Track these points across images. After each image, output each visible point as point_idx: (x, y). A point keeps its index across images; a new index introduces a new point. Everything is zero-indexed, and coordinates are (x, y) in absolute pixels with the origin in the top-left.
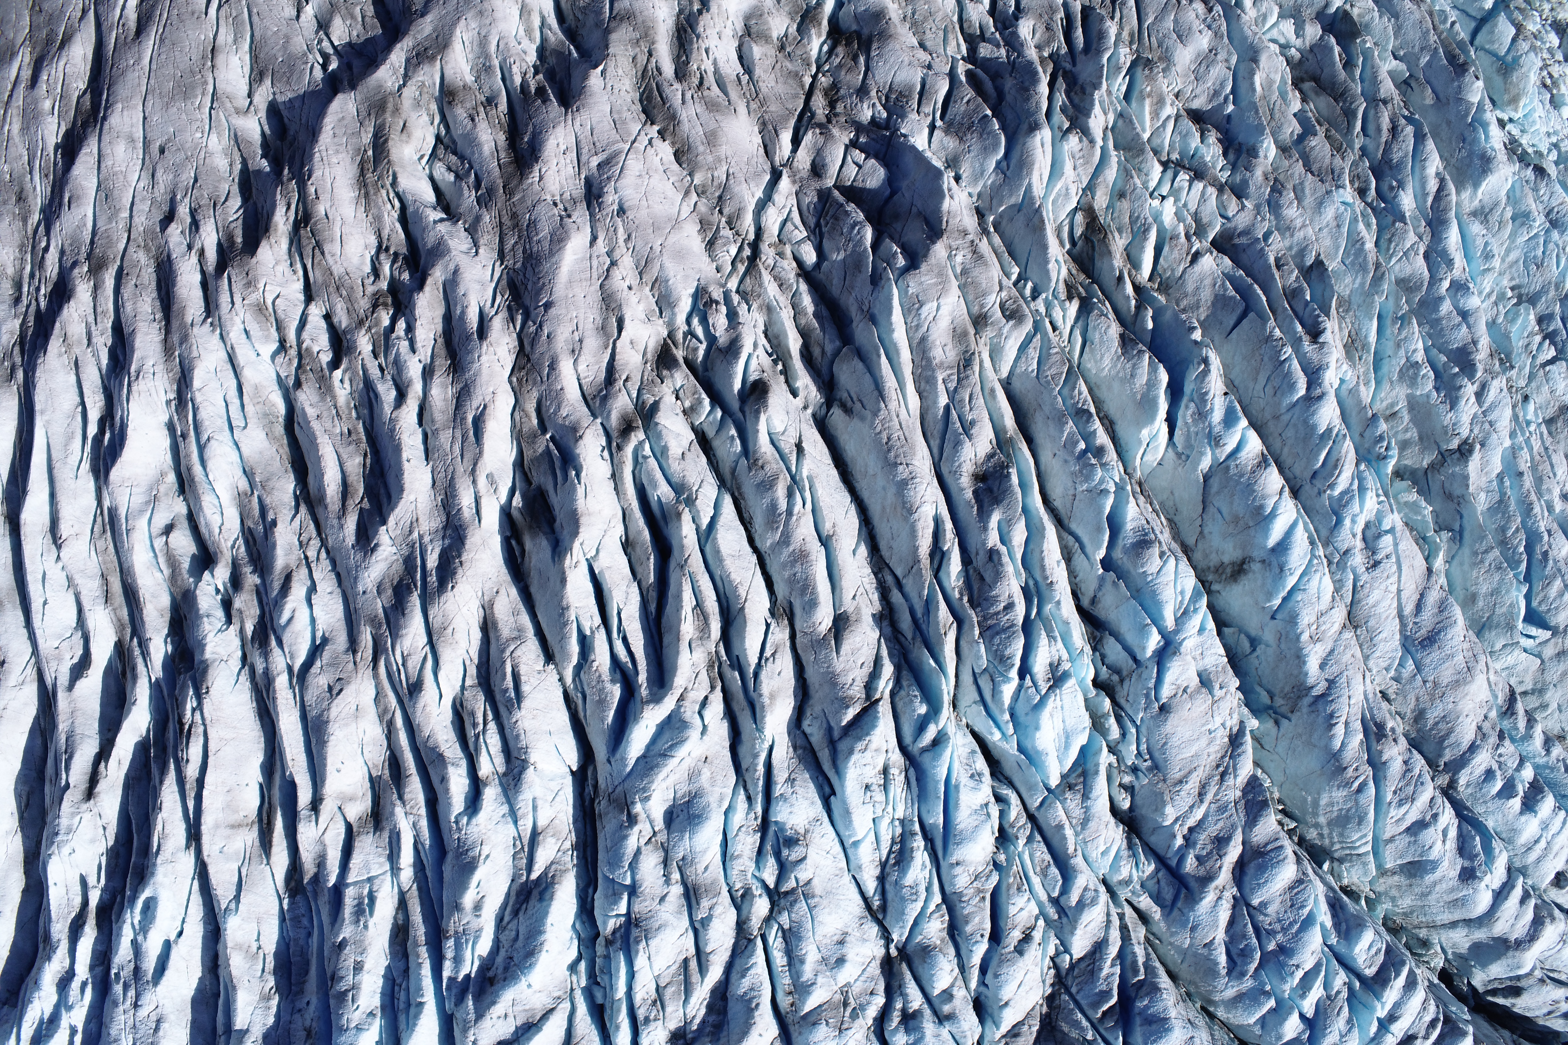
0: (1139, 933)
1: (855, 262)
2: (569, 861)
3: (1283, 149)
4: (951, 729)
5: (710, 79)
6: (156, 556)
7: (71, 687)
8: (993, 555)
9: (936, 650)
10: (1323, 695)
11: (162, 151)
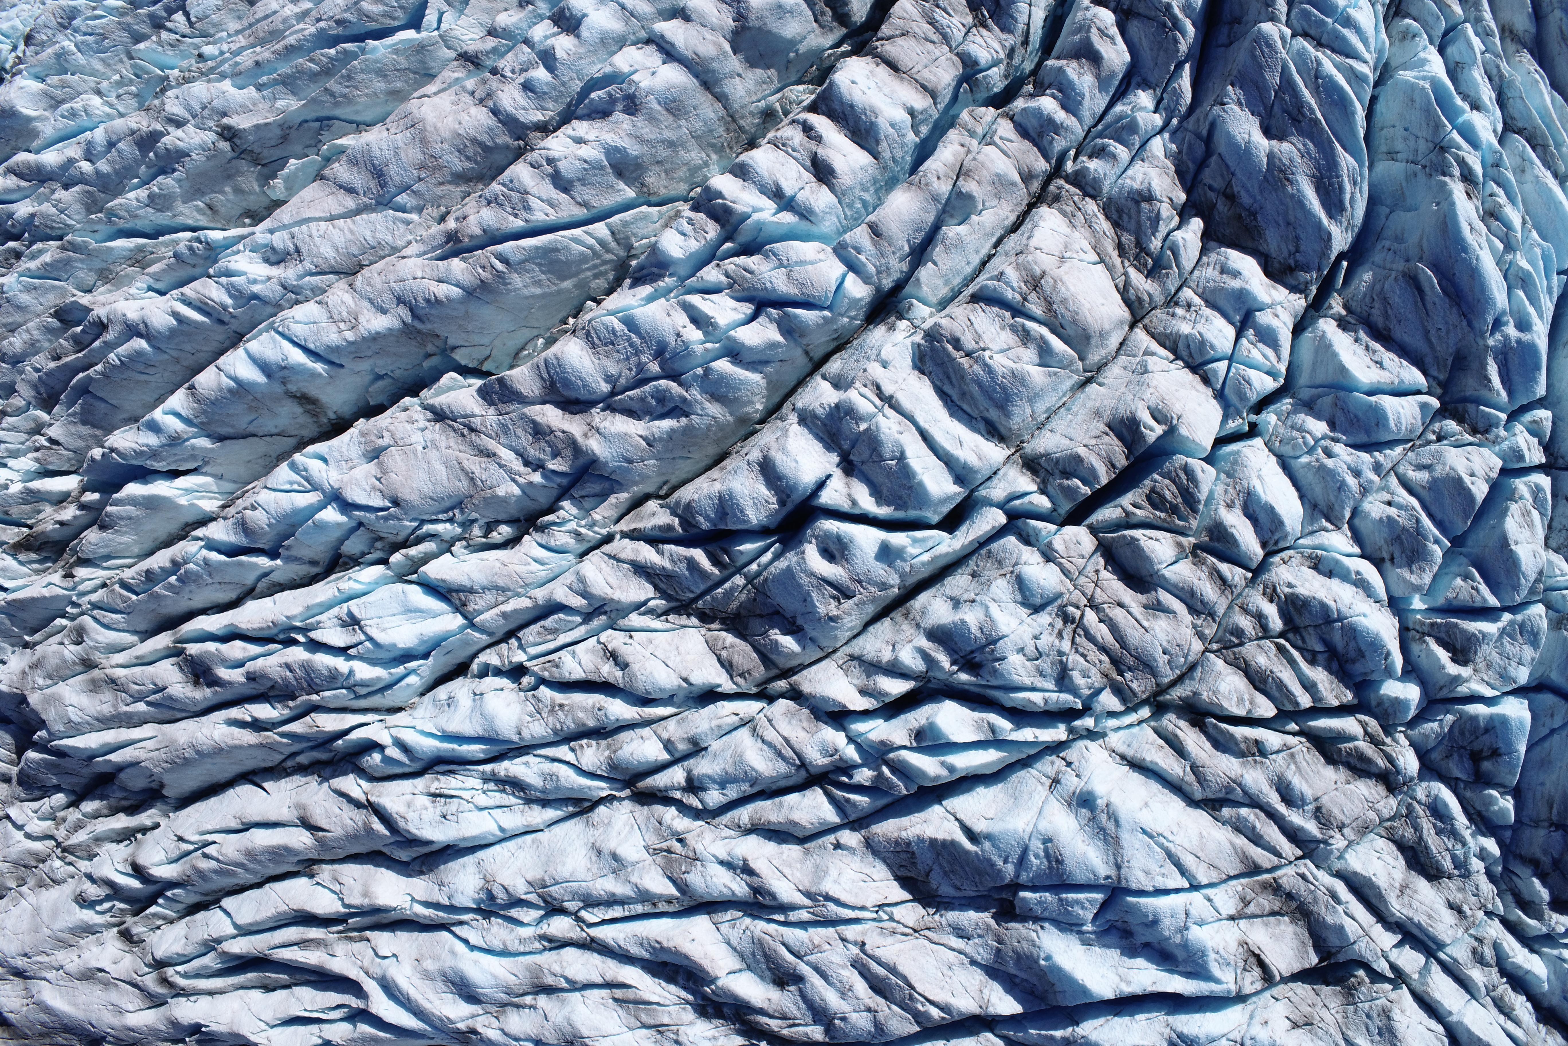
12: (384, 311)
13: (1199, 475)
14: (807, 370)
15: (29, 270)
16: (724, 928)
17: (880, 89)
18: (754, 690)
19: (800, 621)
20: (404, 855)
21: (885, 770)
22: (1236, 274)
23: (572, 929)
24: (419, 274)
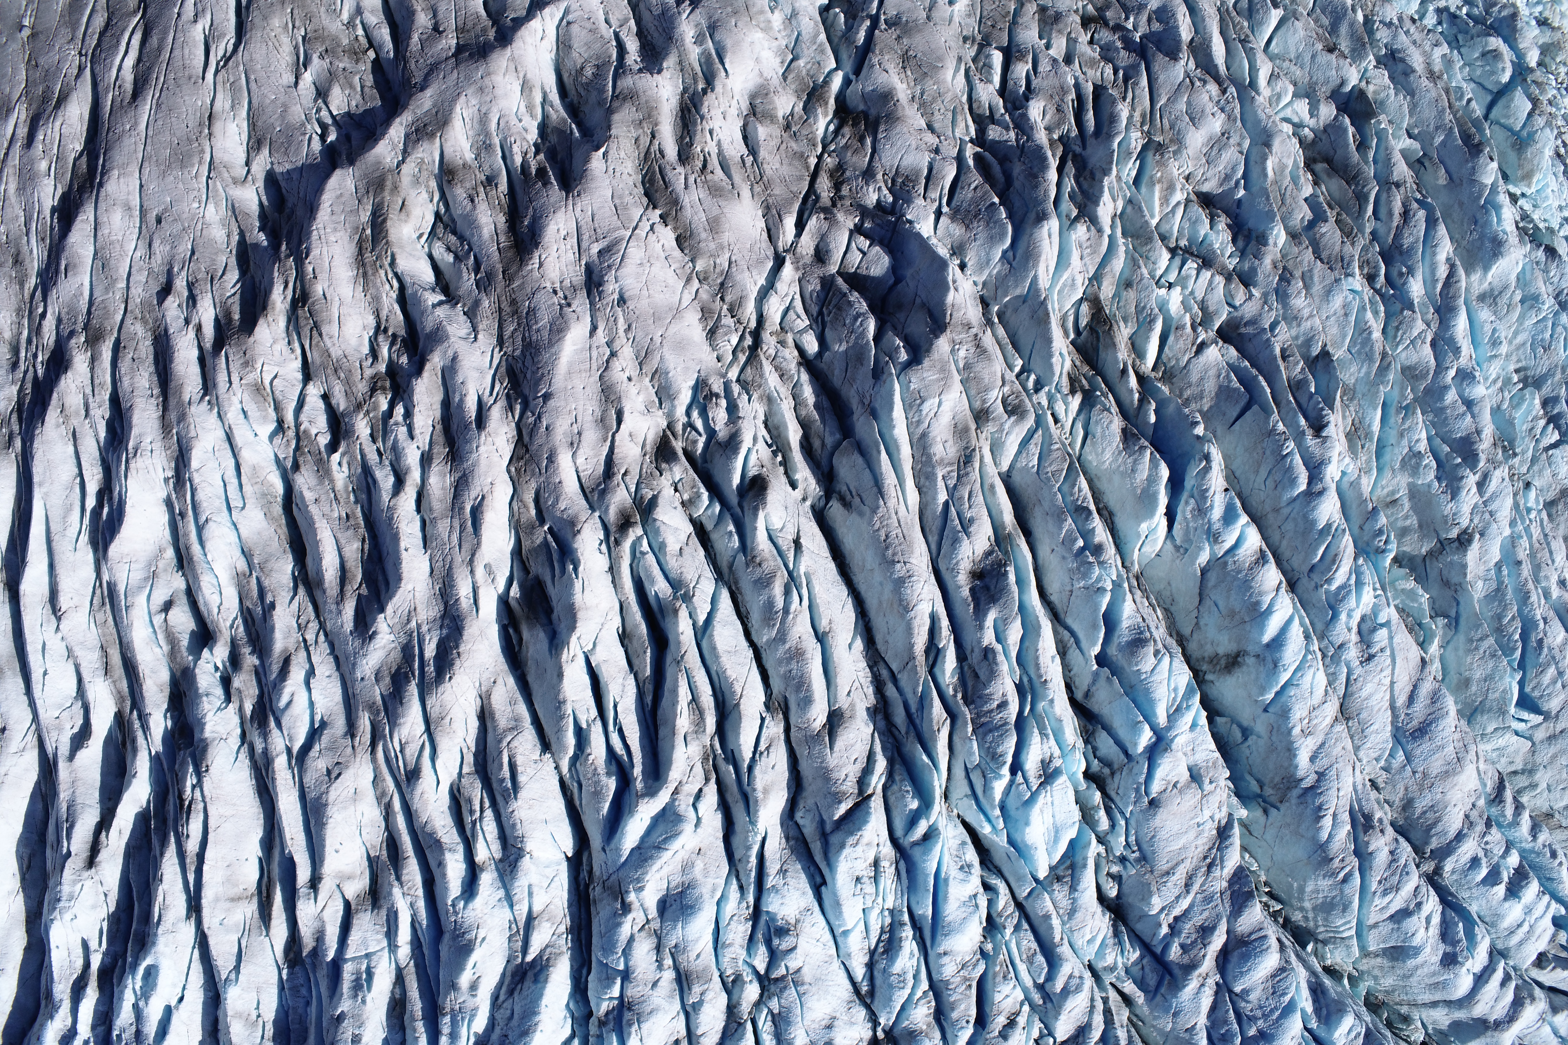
0: (1122, 1015)
1: (857, 355)
2: (564, 944)
3: (1293, 236)
4: (942, 823)
5: (714, 162)
6: (155, 632)
7: (71, 757)
8: (988, 653)
9: (930, 744)
10: (1312, 788)
11: (159, 221)
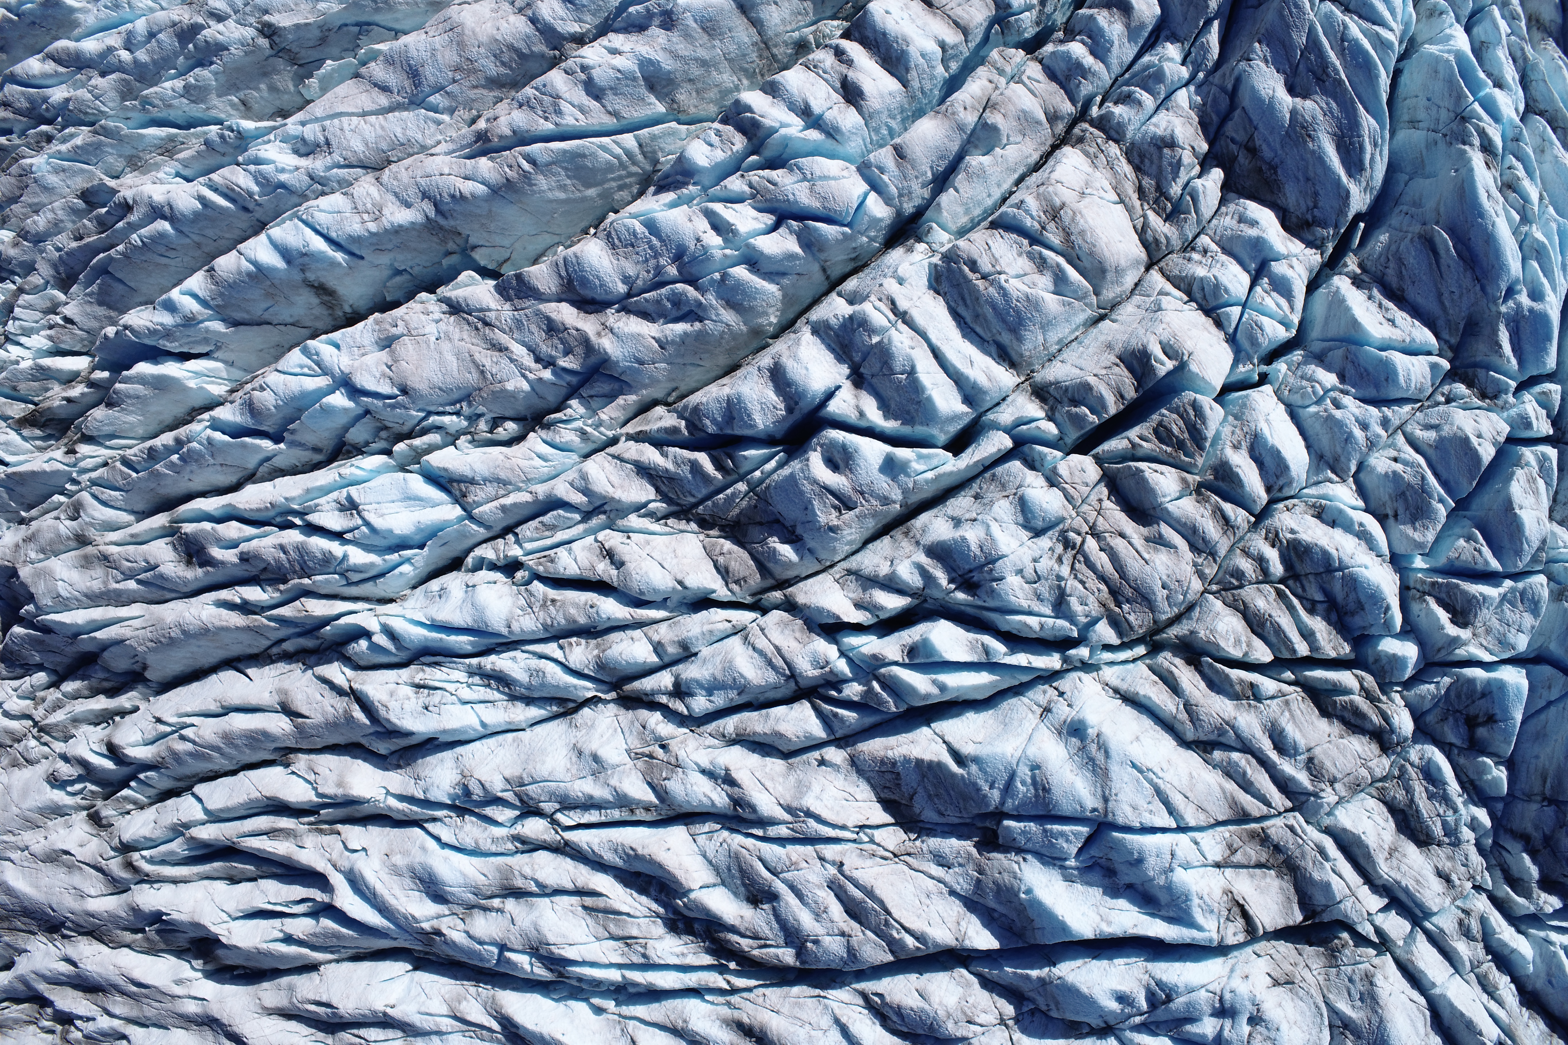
12: (408, 205)
13: (1207, 411)
14: (824, 288)
15: (59, 152)
16: (701, 839)
17: (913, 21)
18: (748, 600)
19: (799, 530)
20: (382, 747)
21: (876, 685)
22: (1253, 223)
23: (546, 831)
24: (446, 171)
